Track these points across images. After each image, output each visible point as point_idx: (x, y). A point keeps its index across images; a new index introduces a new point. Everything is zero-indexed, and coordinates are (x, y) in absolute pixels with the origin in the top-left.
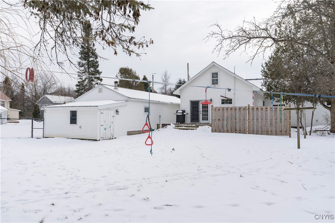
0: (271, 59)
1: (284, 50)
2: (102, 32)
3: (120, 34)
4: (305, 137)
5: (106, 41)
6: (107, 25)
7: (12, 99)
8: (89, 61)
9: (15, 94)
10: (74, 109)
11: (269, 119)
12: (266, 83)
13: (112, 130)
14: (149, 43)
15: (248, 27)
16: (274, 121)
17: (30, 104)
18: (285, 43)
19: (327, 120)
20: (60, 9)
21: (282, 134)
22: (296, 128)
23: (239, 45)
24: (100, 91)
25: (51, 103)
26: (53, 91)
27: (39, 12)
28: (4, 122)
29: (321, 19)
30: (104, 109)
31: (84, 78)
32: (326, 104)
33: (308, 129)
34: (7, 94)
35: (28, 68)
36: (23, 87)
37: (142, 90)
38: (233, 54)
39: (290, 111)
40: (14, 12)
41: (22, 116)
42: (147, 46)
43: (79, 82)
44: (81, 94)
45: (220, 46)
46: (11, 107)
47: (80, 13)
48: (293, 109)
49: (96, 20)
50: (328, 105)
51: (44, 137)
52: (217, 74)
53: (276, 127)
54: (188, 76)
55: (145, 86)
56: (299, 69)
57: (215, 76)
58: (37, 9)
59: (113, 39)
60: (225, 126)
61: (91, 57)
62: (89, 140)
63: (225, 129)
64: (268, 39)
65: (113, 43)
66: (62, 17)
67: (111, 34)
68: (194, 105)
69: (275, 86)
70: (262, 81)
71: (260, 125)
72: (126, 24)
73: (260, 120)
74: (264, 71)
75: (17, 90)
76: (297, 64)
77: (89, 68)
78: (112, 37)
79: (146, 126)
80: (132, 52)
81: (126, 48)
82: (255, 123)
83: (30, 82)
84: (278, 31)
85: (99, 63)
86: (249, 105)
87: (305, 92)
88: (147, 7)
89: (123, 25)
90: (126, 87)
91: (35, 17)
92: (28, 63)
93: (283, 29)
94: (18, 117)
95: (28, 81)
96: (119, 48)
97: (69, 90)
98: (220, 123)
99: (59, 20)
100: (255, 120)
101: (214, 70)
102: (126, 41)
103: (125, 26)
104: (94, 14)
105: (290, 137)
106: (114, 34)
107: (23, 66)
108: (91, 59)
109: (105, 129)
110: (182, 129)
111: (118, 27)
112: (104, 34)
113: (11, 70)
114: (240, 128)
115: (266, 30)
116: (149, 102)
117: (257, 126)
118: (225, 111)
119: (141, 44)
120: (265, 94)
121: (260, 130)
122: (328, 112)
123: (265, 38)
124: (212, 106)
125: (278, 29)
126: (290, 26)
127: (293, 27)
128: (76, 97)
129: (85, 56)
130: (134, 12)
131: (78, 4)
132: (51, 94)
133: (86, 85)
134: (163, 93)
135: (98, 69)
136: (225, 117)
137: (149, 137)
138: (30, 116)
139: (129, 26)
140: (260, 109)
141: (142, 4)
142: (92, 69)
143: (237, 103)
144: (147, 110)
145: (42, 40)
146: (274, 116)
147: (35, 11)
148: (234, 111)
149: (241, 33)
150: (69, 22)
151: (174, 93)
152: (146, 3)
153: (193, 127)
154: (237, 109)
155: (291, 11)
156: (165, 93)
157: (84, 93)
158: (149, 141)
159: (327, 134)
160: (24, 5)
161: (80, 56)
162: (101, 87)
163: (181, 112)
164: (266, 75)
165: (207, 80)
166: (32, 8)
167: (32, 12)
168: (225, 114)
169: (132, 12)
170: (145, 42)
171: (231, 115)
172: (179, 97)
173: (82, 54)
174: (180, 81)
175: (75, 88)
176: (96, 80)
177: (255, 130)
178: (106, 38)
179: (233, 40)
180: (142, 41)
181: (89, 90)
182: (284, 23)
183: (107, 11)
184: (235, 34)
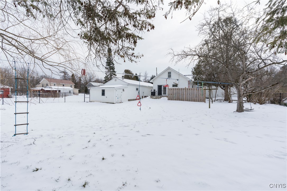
0: (196, 66)
1: (203, 61)
2: (118, 51)
3: (127, 52)
4: (212, 103)
5: (120, 55)
6: (121, 47)
7: (75, 84)
8: (110, 67)
9: (76, 82)
10: (103, 89)
11: (195, 94)
12: (194, 77)
13: (121, 99)
14: (141, 56)
15: (186, 50)
16: (197, 95)
17: (83, 86)
18: (203, 58)
19: (223, 95)
20: (98, 39)
21: (201, 102)
22: (208, 98)
23: (182, 59)
24: (116, 80)
25: (93, 86)
26: (93, 80)
27: (88, 42)
28: (72, 95)
29: (221, 47)
30: (117, 89)
31: (108, 74)
32: (222, 87)
33: (214, 99)
34: (73, 82)
35: (83, 69)
36: (80, 78)
37: (135, 80)
38: (179, 63)
39: (205, 91)
40: (76, 42)
41: (80, 92)
42: (140, 57)
43: (106, 76)
44: (107, 82)
45: (173, 59)
46: (75, 88)
47: (107, 41)
48: (207, 89)
49: (115, 45)
50: (223, 87)
51: (90, 102)
52: (170, 72)
53: (198, 98)
54: (157, 73)
55: (136, 78)
56: (210, 70)
57: (169, 73)
58: (87, 40)
59: (123, 54)
60: (174, 97)
61: (111, 65)
62: (110, 103)
63: (174, 99)
64: (196, 56)
65: (123, 57)
66: (99, 44)
67: (122, 52)
68: (160, 87)
69: (198, 78)
70: (192, 76)
71: (191, 97)
72: (130, 47)
73: (191, 94)
74: (193, 72)
75: (77, 80)
76: (209, 68)
77: (110, 70)
78: (123, 53)
79: (138, 97)
80: (133, 60)
81: (130, 58)
82: (189, 96)
83: (84, 76)
84: (200, 52)
85: (115, 67)
86: (186, 87)
87: (213, 81)
88: (140, 38)
89: (128, 47)
90: (127, 79)
91: (86, 44)
92: (83, 67)
93: (202, 51)
94: (78, 92)
95: (83, 75)
96: (126, 59)
97: (101, 80)
98: (172, 96)
99: (97, 45)
100: (189, 95)
101: (169, 71)
102: (130, 55)
103: (129, 48)
104: (114, 42)
105: (205, 103)
106: (124, 51)
107: (80, 68)
108: (111, 66)
109: (118, 98)
110: (154, 98)
111: (126, 48)
112: (119, 52)
113: (75, 70)
114: (181, 98)
115: (195, 51)
116: (140, 86)
117: (190, 97)
118: (174, 90)
119: (137, 56)
120: (194, 82)
121: (191, 100)
122: (224, 91)
123: (195, 55)
124: (168, 88)
125: (200, 51)
126: (206, 50)
127: (207, 50)
128: (104, 83)
129: (109, 64)
130: (134, 41)
131: (107, 37)
132: (93, 82)
133: (109, 78)
134: (144, 82)
135: (114, 70)
136: (174, 93)
137: (139, 102)
138: (83, 92)
139: (131, 48)
140: (191, 89)
141: (138, 37)
142: (112, 70)
143: (180, 87)
144: (137, 89)
145: (89, 55)
146: (197, 93)
147: (86, 41)
148: (178, 90)
149: (183, 53)
150: (102, 46)
151: (150, 82)
152: (140, 36)
153: (159, 97)
154: (180, 89)
155: (207, 43)
156: (146, 82)
157: (108, 81)
158: (139, 104)
159: (223, 101)
160: (81, 38)
161: (106, 64)
162: (116, 78)
163: (153, 90)
164: (194, 73)
165: (166, 75)
166: (84, 39)
167: (85, 42)
168: (174, 92)
169: (133, 41)
170: (139, 55)
171: (177, 92)
172: (152, 83)
173: (107, 63)
174: (153, 76)
175: (104, 79)
176: (113, 75)
177: (189, 99)
178: (120, 54)
179: (179, 56)
180: (138, 55)
181: (110, 80)
182: (203, 49)
183: (121, 40)
184: (180, 53)
